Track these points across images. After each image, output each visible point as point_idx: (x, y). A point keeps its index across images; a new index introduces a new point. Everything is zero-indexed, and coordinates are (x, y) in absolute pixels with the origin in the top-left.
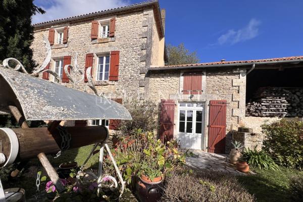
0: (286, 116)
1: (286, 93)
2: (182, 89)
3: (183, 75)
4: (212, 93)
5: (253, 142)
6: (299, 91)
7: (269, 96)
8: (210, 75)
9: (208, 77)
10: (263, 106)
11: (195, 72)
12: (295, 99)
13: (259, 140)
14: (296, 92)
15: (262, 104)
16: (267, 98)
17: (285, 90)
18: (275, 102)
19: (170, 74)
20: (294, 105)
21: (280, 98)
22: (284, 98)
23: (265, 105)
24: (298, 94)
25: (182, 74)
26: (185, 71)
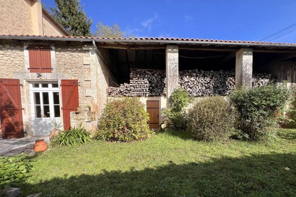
0: (149, 96)
1: (148, 74)
2: (27, 66)
3: (27, 49)
4: (64, 72)
5: (78, 120)
6: (156, 73)
7: (135, 77)
8: (60, 51)
9: (57, 53)
10: (132, 87)
11: (42, 46)
12: (154, 80)
13: (83, 118)
14: (154, 73)
15: (131, 85)
16: (134, 79)
17: (147, 72)
18: (140, 83)
19: (11, 46)
20: (153, 85)
21: (143, 79)
22: (147, 79)
23: (133, 86)
24: (156, 75)
25: (25, 47)
26: (29, 43)
